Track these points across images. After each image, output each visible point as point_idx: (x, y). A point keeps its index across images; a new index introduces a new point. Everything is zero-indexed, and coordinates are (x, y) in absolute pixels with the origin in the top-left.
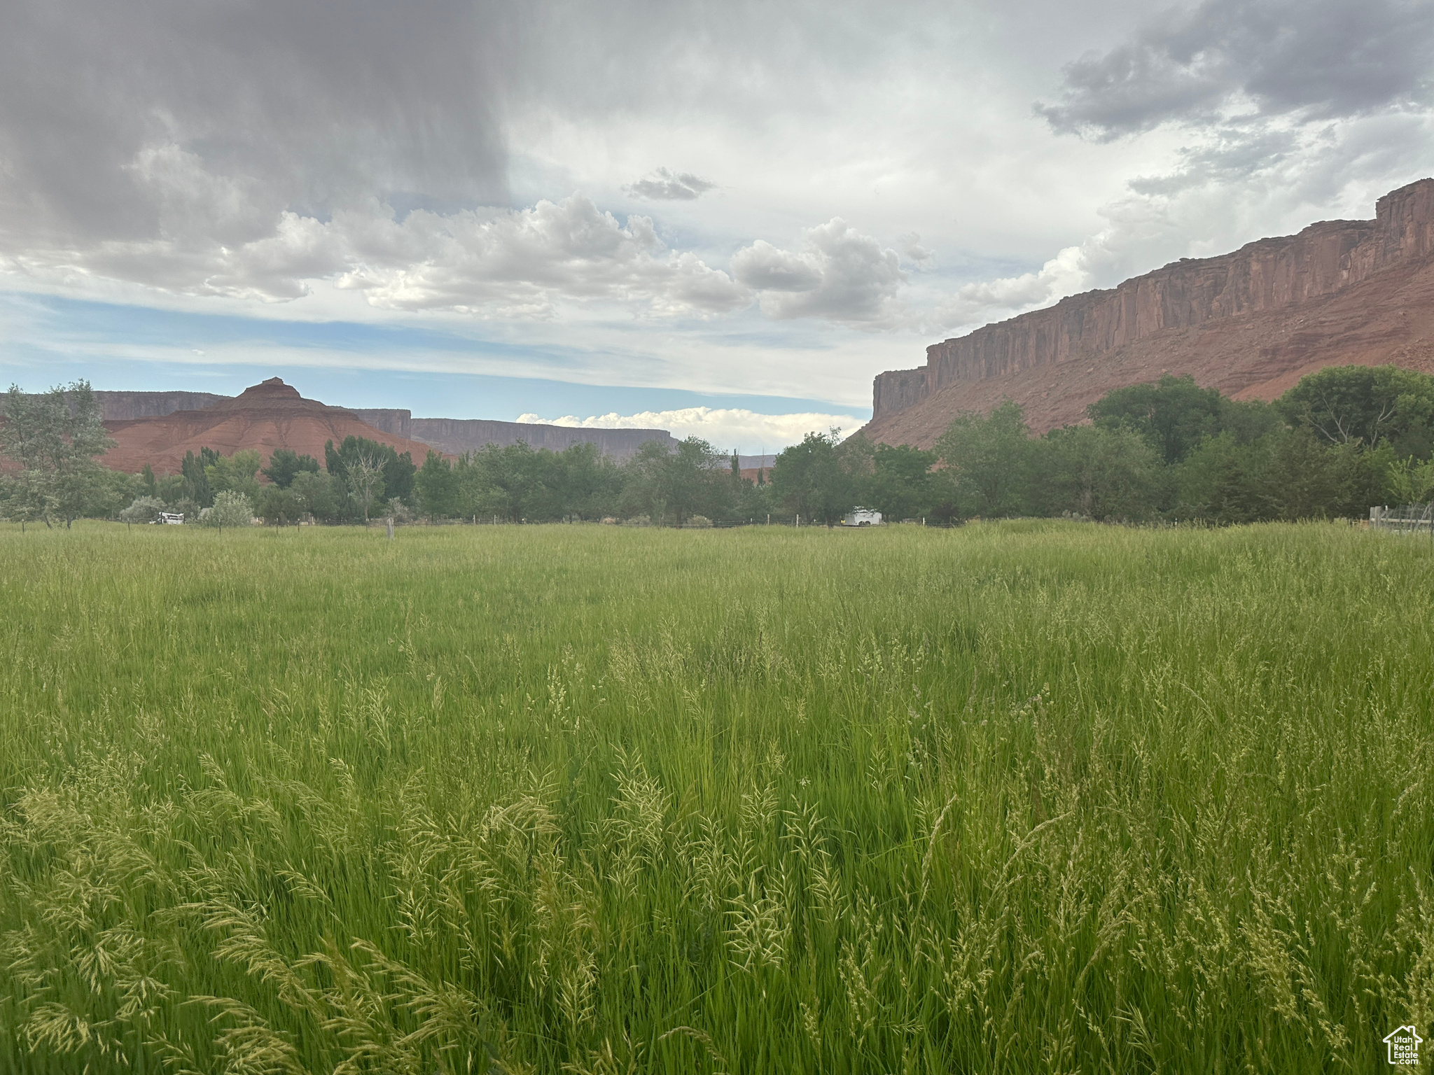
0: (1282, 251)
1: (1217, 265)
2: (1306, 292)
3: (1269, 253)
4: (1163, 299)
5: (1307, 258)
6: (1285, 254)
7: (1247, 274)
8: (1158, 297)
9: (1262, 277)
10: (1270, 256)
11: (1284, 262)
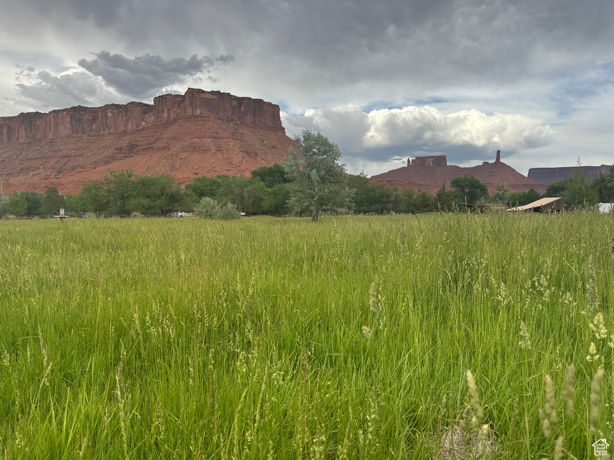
0: (120, 110)
1: (94, 111)
2: (129, 128)
3: (115, 110)
4: (71, 121)
5: (129, 114)
6: (121, 112)
7: (106, 117)
8: (69, 120)
9: (112, 119)
10: (115, 111)
11: (121, 114)
